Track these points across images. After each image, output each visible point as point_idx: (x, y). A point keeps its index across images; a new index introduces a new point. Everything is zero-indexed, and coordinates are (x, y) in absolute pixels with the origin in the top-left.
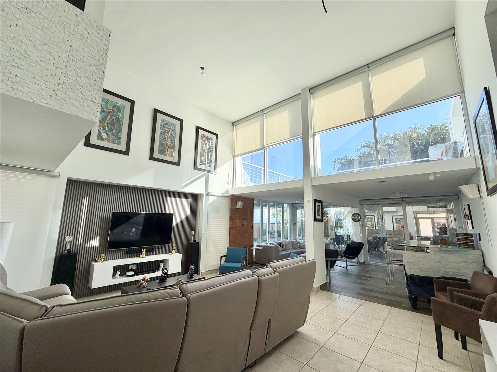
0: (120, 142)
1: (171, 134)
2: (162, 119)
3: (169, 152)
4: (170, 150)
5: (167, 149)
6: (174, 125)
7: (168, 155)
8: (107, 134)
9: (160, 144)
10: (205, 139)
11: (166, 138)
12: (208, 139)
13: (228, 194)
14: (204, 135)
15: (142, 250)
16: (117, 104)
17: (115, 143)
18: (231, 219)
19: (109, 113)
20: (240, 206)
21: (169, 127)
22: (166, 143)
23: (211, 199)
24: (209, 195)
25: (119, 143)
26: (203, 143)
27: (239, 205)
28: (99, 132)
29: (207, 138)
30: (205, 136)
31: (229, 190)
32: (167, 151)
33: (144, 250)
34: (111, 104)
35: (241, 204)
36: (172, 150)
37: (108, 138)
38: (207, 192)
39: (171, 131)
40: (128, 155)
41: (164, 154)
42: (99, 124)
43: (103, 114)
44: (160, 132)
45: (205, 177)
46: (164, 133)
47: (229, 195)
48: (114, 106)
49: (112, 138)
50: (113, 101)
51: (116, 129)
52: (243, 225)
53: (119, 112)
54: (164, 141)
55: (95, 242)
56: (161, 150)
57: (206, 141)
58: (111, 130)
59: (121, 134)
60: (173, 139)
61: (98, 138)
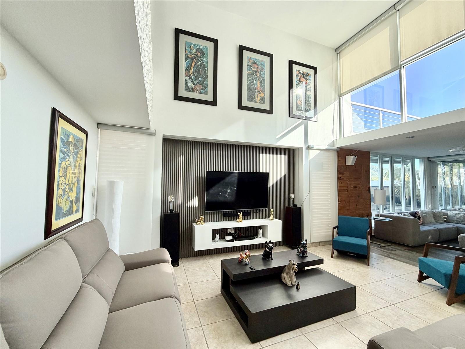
0: (207, 91)
1: (260, 75)
2: (248, 57)
3: (259, 98)
4: (260, 95)
5: (257, 95)
6: (263, 63)
7: (258, 101)
8: (194, 84)
9: (249, 89)
10: (301, 76)
11: (255, 80)
12: (305, 76)
13: (334, 146)
14: (299, 71)
15: (239, 214)
16: (200, 47)
17: (202, 94)
18: (340, 179)
19: (193, 59)
20: (352, 162)
21: (257, 66)
22: (255, 86)
23: (313, 154)
24: (310, 149)
25: (206, 93)
26: (298, 82)
27: (351, 160)
28: (186, 83)
29: (303, 74)
30: (300, 73)
31: (335, 141)
32: (257, 97)
33: (240, 213)
34: (194, 48)
35: (354, 158)
36: (262, 95)
37: (194, 88)
38: (307, 146)
39: (259, 70)
40: (216, 105)
41: (254, 100)
42: (186, 74)
43: (187, 61)
44: (247, 74)
45: (303, 125)
46: (251, 75)
47: (335, 148)
48: (197, 50)
49: (199, 87)
50: (196, 44)
51: (202, 76)
52: (357, 187)
53: (203, 56)
54: (253, 85)
55: (194, 202)
56: (250, 96)
57: (302, 79)
58: (197, 78)
59: (207, 81)
60: (262, 81)
61: (186, 90)
